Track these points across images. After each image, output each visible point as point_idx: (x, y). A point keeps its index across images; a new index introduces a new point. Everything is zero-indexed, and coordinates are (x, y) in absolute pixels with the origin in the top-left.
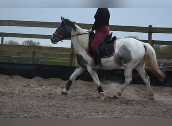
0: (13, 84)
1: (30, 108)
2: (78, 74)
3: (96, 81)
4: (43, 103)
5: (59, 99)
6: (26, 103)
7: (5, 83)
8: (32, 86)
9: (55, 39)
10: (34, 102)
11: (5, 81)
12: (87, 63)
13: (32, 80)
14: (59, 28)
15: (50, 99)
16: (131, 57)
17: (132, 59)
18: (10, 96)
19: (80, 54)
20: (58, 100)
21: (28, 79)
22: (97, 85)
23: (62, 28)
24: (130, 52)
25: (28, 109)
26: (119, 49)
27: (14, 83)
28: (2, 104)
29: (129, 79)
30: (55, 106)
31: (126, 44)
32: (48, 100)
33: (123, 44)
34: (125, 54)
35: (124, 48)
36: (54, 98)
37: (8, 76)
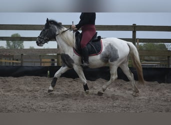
0: (77, 87)
1: (95, 109)
2: (63, 72)
3: (83, 79)
4: (107, 104)
5: (123, 99)
6: (91, 104)
7: (69, 86)
8: (95, 87)
9: (40, 41)
10: (99, 103)
11: (69, 84)
12: (73, 62)
13: (95, 82)
14: (44, 30)
15: (114, 100)
16: (118, 55)
17: (118, 57)
18: (74, 98)
19: (66, 53)
20: (121, 100)
21: (91, 81)
22: (84, 83)
23: (46, 30)
24: (117, 50)
25: (93, 110)
26: (106, 48)
27: (78, 85)
28: (68, 106)
29: (114, 77)
30: (119, 106)
31: (112, 43)
32: (112, 101)
33: (109, 43)
34: (112, 52)
35: (111, 47)
36: (117, 99)
37: (72, 79)
